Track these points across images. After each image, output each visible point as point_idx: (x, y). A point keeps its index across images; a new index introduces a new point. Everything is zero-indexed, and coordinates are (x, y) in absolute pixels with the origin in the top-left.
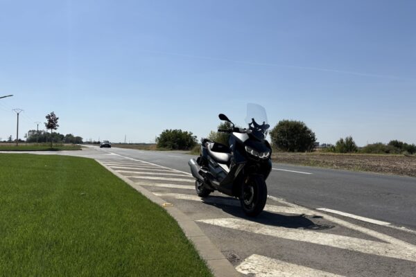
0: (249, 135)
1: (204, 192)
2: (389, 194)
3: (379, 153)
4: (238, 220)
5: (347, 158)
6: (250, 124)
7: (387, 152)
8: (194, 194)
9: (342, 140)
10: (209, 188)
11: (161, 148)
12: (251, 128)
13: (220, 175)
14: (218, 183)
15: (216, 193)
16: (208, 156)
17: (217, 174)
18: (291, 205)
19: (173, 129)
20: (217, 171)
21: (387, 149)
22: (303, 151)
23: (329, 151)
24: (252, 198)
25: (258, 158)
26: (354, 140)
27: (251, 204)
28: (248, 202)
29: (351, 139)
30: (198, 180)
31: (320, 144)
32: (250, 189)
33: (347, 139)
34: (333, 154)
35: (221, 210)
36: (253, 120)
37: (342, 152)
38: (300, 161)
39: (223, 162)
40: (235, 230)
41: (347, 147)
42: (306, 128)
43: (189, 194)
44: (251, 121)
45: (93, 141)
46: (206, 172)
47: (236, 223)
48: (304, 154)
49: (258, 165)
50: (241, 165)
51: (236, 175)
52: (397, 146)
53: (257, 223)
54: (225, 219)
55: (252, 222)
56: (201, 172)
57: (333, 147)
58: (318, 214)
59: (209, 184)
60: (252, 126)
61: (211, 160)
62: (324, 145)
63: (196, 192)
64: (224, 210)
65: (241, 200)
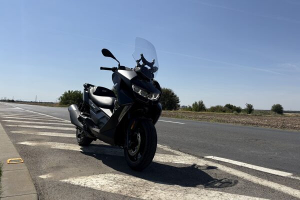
0: (137, 72)
1: (85, 141)
2: (257, 140)
3: (219, 112)
4: (120, 176)
5: (200, 115)
6: (138, 61)
7: (224, 112)
8: (74, 143)
9: (196, 103)
10: (88, 136)
11: (63, 105)
12: (139, 65)
13: (101, 121)
14: (98, 130)
15: (98, 142)
16: (90, 101)
17: (98, 120)
18: (178, 153)
19: (74, 91)
20: (99, 116)
21: (224, 109)
22: (171, 110)
23: (187, 110)
24: (138, 147)
25: (146, 99)
26: (204, 103)
27: (137, 154)
28: (133, 153)
29: (202, 102)
30: (78, 127)
31: (181, 106)
32: (136, 136)
33: (199, 102)
34: (191, 112)
35: (100, 162)
36: (142, 55)
37: (196, 111)
38: (170, 116)
39: (106, 106)
40: (114, 194)
41: (199, 107)
42: (173, 94)
43: (69, 143)
44: (140, 58)
45: (7, 99)
46: (86, 118)
47: (117, 183)
48: (171, 111)
49: (146, 108)
50: (126, 107)
51: (120, 119)
52: (230, 108)
53: (144, 181)
54: (103, 176)
55: (138, 180)
56: (80, 119)
57: (190, 107)
58: (211, 164)
59: (89, 131)
60: (141, 63)
61: (92, 105)
62: (183, 106)
63: (76, 141)
64: (104, 162)
65: (126, 149)
